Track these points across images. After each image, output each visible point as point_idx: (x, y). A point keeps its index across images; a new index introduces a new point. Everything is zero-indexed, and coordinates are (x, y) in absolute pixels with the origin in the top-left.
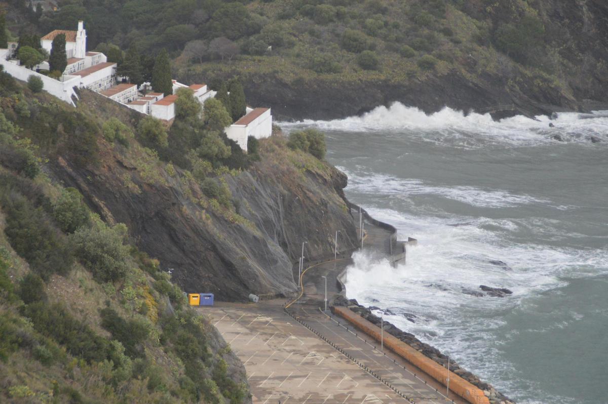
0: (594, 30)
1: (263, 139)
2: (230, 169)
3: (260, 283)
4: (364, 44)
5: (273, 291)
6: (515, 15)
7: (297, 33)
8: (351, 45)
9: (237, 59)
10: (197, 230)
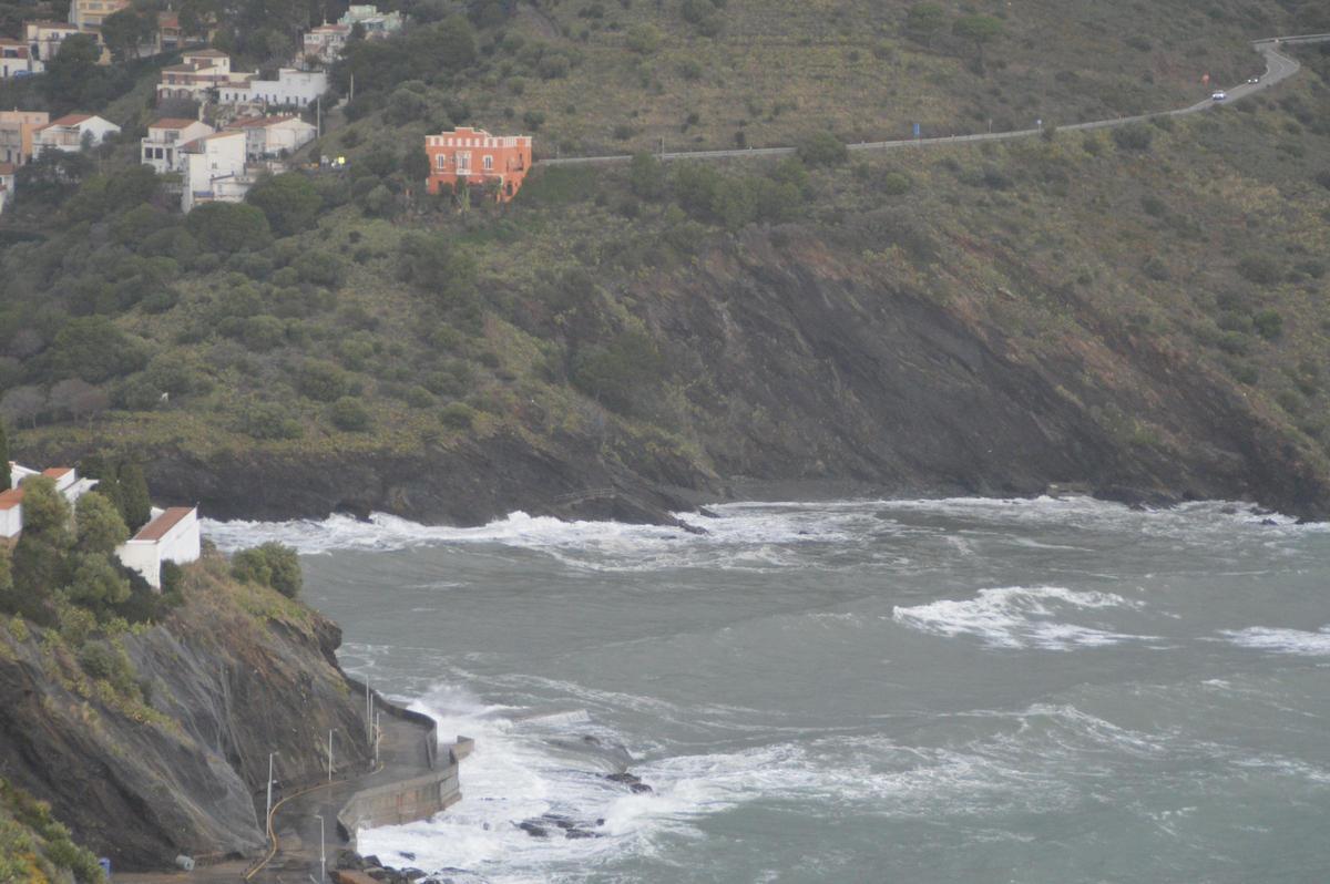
0: (743, 354)
1: (188, 565)
2: (131, 622)
3: (195, 834)
4: (341, 386)
5: (221, 847)
6: (605, 329)
7: (215, 369)
8: (316, 387)
9: (103, 418)
10: (74, 739)
